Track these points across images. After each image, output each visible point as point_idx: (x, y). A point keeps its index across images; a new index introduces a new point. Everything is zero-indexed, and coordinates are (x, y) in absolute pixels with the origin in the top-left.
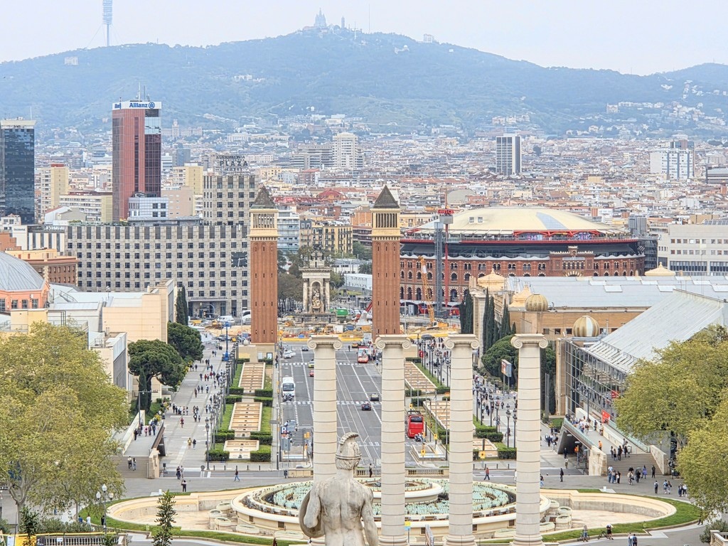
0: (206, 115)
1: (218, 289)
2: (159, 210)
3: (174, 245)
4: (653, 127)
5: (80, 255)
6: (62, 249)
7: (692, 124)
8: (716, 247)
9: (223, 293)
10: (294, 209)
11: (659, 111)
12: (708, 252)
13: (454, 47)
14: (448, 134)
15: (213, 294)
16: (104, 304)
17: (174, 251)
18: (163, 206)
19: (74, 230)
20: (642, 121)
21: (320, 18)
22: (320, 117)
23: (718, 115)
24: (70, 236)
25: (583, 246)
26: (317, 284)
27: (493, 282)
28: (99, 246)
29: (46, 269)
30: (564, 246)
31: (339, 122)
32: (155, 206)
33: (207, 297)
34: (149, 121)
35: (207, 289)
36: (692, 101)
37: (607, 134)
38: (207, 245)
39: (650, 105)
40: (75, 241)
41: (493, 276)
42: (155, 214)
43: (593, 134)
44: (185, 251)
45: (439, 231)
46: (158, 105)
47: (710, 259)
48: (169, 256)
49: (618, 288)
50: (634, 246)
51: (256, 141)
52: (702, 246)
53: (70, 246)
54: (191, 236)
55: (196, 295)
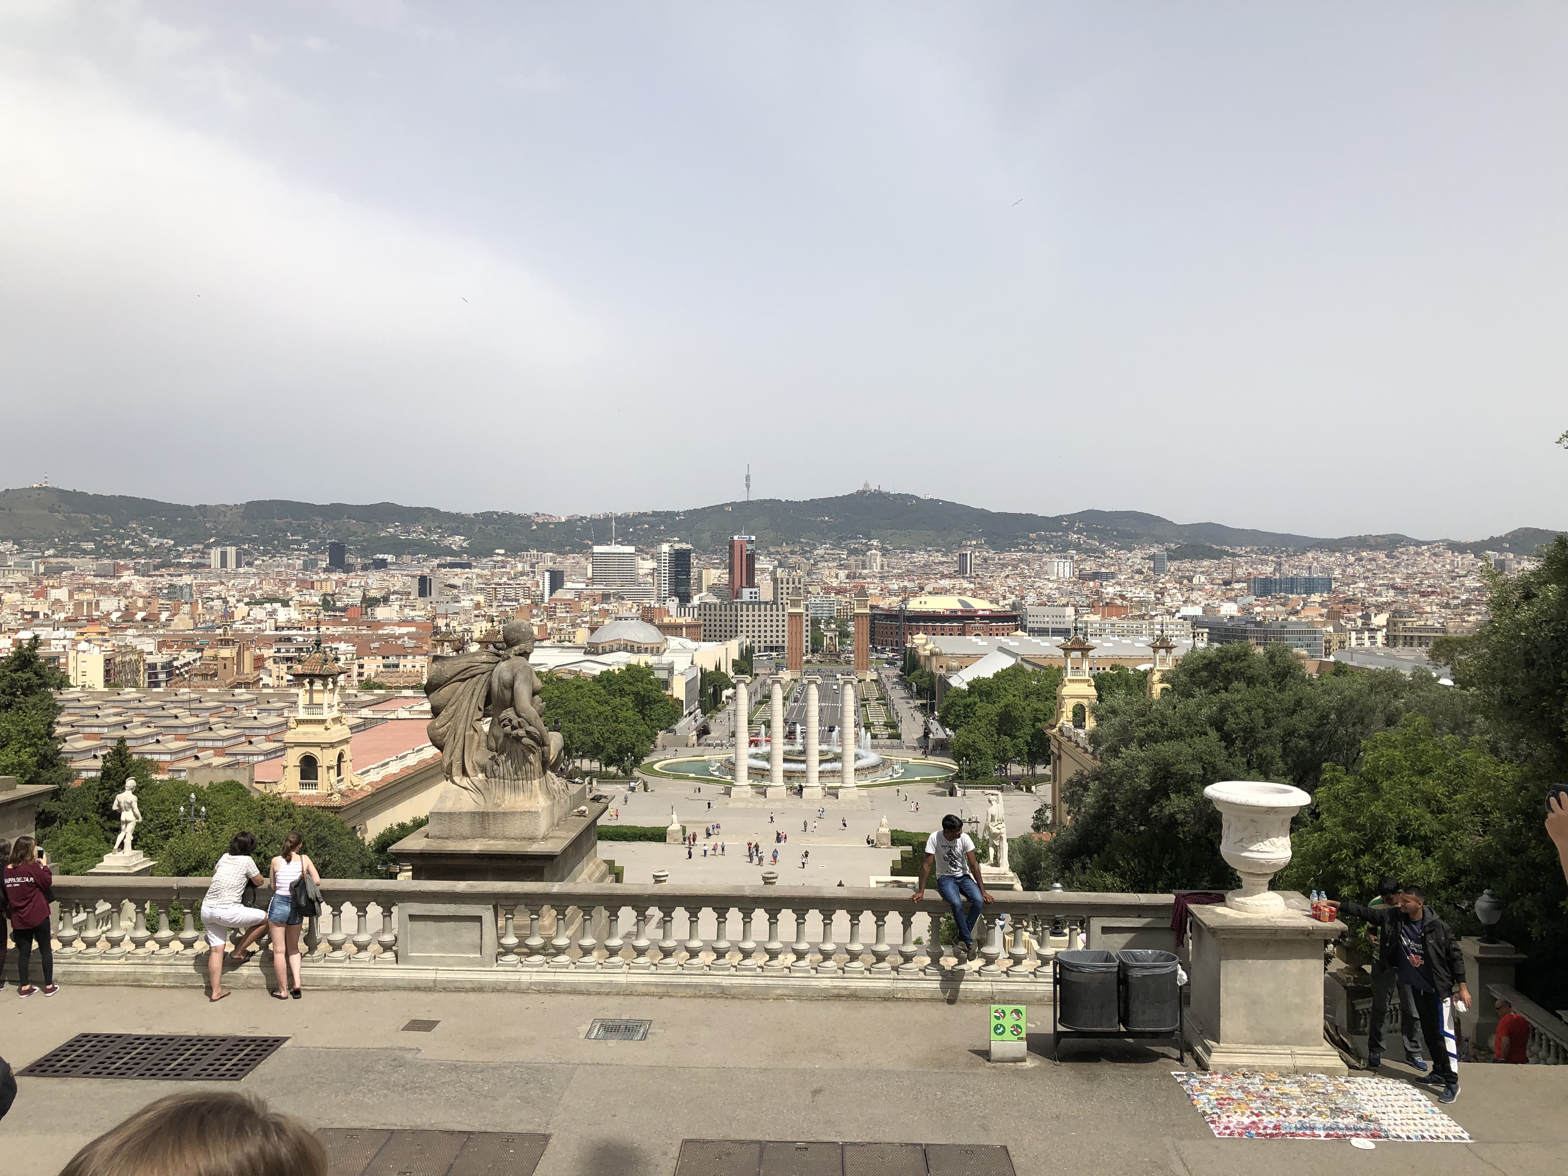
0: (802, 540)
1: (780, 639)
2: (753, 595)
3: (757, 615)
4: (1056, 546)
5: (705, 620)
6: (696, 617)
7: (1079, 544)
8: (1055, 619)
9: (783, 642)
10: (833, 595)
11: (1060, 537)
12: (1050, 623)
13: (942, 501)
14: (937, 551)
15: (771, 642)
16: (696, 650)
17: (756, 618)
18: (756, 593)
19: (702, 606)
20: (1049, 543)
21: (866, 485)
22: (864, 541)
23: (1095, 539)
24: (700, 610)
25: (983, 617)
26: (831, 638)
27: (919, 639)
28: (715, 615)
29: (684, 629)
30: (972, 618)
31: (875, 544)
32: (751, 593)
33: (775, 644)
34: (749, 547)
35: (774, 639)
36: (1079, 532)
37: (1028, 551)
38: (774, 615)
39: (1055, 534)
40: (702, 612)
41: (921, 635)
42: (751, 598)
43: (1020, 550)
44: (768, 618)
45: (901, 609)
46: (753, 538)
47: (1050, 626)
48: (754, 621)
49: (985, 643)
50: (1014, 618)
51: (829, 554)
52: (1047, 619)
53: (700, 615)
54: (766, 610)
55: (768, 642)
